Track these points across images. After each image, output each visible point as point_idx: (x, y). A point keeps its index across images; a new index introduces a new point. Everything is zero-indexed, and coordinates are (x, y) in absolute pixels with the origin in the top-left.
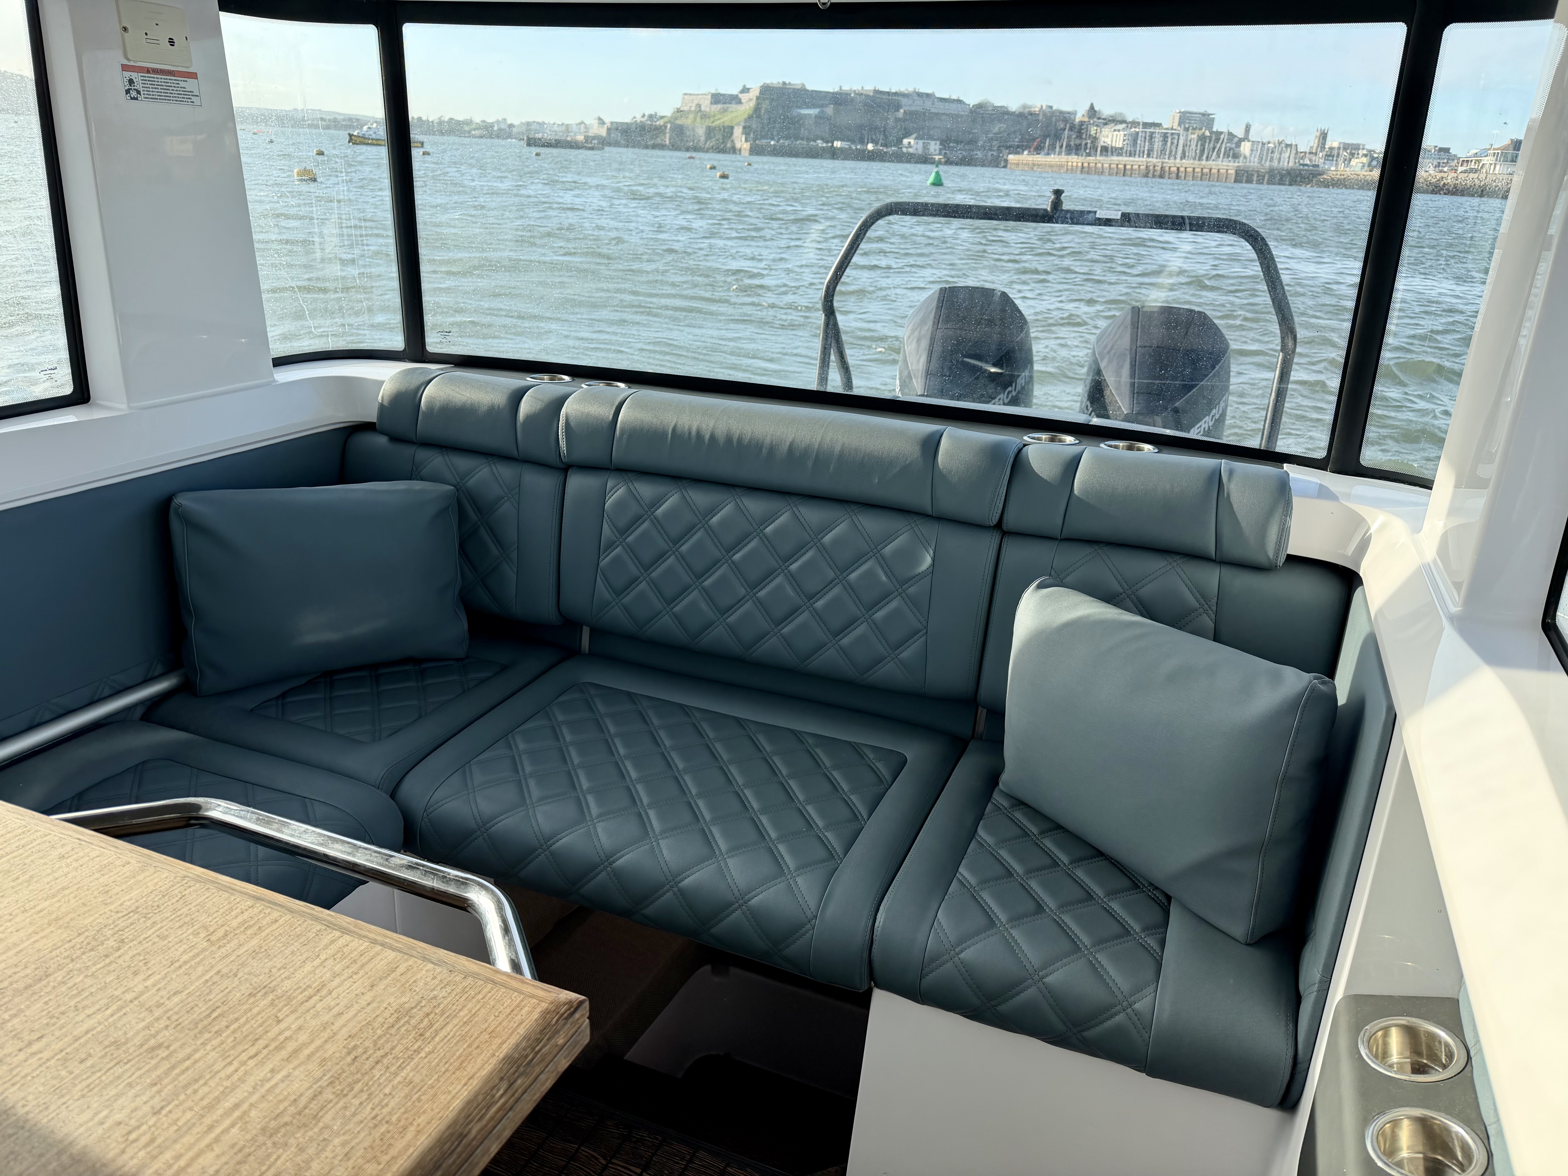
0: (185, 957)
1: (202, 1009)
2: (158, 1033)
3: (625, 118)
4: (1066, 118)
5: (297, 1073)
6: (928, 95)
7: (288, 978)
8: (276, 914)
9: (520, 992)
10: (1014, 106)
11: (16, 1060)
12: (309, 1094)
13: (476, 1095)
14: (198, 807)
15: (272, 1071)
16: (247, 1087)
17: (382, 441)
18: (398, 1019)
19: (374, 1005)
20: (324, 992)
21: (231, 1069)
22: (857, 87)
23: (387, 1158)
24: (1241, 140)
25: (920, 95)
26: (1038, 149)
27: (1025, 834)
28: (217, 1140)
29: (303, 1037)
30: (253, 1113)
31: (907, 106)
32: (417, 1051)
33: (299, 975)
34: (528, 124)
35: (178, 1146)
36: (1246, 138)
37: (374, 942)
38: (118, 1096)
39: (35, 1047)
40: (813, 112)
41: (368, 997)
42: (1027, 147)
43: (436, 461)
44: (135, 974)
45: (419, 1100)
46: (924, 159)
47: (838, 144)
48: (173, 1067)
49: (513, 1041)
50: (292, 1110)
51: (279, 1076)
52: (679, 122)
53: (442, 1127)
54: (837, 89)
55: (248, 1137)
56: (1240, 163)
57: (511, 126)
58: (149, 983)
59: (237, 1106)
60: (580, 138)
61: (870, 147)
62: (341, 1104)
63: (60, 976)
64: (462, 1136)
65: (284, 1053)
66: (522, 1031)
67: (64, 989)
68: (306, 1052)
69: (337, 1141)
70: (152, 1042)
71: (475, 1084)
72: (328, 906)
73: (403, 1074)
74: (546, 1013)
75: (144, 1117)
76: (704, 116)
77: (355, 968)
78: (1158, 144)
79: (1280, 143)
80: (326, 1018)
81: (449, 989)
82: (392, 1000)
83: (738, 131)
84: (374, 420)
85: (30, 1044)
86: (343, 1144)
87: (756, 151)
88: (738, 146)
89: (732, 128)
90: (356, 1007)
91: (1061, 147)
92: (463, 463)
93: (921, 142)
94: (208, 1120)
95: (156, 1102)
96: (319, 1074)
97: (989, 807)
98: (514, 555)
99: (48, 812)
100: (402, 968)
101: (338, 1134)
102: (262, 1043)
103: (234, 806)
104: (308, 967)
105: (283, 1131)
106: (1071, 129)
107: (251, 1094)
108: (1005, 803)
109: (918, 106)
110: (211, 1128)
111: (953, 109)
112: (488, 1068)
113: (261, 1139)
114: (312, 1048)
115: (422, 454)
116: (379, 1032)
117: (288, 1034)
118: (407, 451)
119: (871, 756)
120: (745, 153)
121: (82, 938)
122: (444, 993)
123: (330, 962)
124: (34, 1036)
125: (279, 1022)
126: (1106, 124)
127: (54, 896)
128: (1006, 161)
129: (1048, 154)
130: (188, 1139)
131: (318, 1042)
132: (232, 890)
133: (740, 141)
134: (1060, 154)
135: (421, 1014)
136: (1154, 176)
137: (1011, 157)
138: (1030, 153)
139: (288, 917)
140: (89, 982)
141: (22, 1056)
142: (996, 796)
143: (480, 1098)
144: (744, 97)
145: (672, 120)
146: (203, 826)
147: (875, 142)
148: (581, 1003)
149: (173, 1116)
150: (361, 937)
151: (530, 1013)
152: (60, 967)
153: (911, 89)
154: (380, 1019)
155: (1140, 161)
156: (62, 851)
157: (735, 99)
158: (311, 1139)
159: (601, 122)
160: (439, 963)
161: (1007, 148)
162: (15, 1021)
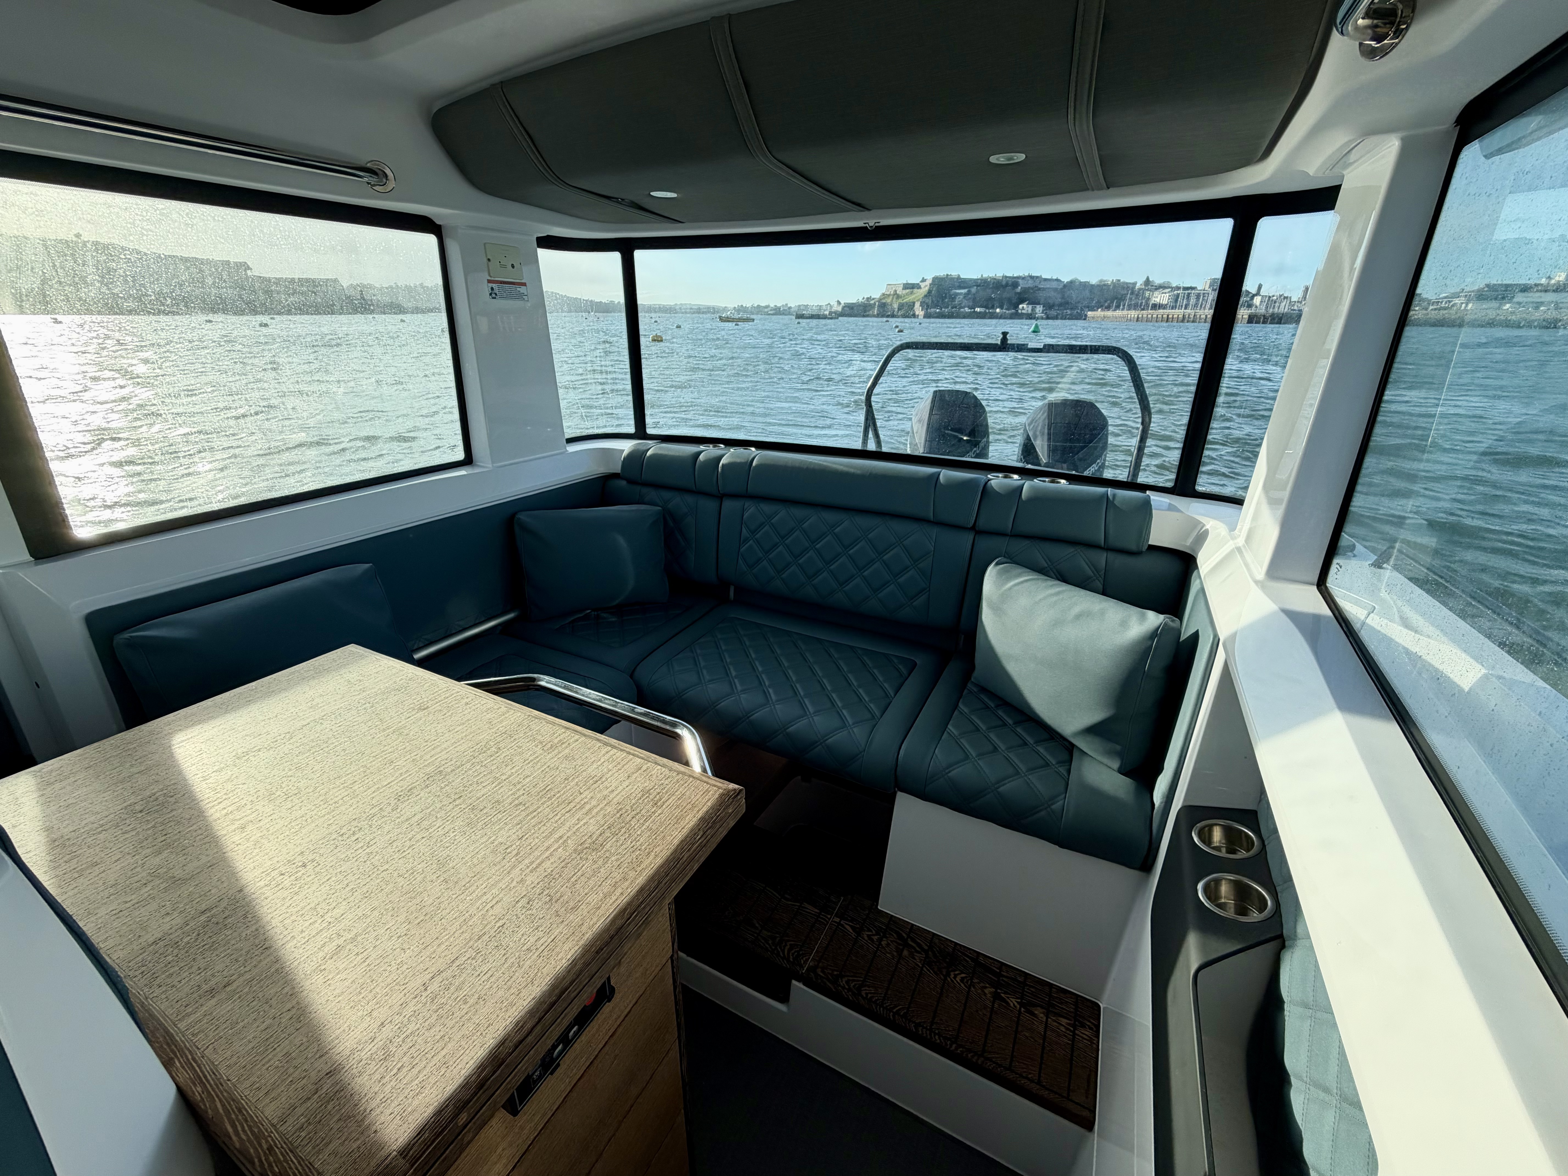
0: (531, 758)
1: (541, 785)
2: (519, 797)
3: (852, 300)
4: (1129, 288)
5: (591, 821)
6: (1037, 277)
7: (585, 771)
8: (577, 737)
9: (708, 783)
10: (1094, 281)
11: (448, 809)
12: (598, 832)
13: (687, 837)
14: (534, 679)
15: (578, 820)
16: (566, 827)
17: (622, 483)
18: (643, 795)
19: (630, 787)
20: (604, 779)
21: (558, 817)
22: (992, 275)
23: (640, 868)
24: (1254, 296)
25: (1032, 277)
26: (1108, 308)
27: (987, 707)
28: (551, 855)
29: (594, 803)
30: (569, 842)
31: (1022, 284)
32: (654, 813)
33: (590, 770)
34: (799, 306)
35: (531, 857)
36: (1258, 294)
37: (629, 753)
38: (500, 829)
39: (457, 802)
40: (964, 291)
41: (627, 783)
42: (1101, 306)
43: (652, 493)
44: (506, 766)
45: (656, 839)
46: (1030, 316)
47: (978, 310)
48: (528, 815)
49: (705, 809)
50: (589, 841)
51: (582, 823)
52: (884, 301)
53: (669, 853)
54: (979, 277)
55: (567, 854)
56: (1252, 310)
57: (790, 308)
58: (513, 771)
59: (561, 837)
60: (827, 313)
61: (998, 310)
62: (614, 839)
63: (468, 765)
64: (679, 860)
65: (584, 810)
66: (709, 804)
67: (471, 772)
68: (595, 811)
69: (613, 858)
70: (517, 802)
71: (685, 831)
72: (602, 733)
73: (647, 824)
74: (721, 795)
75: (513, 841)
76: (898, 297)
77: (619, 767)
78: (1193, 301)
79: (1281, 296)
80: (606, 792)
81: (669, 780)
82: (639, 784)
83: (917, 305)
84: (618, 471)
85: (455, 800)
86: (617, 860)
87: (927, 316)
88: (917, 313)
89: (914, 303)
90: (621, 788)
91: (1124, 305)
92: (666, 495)
93: (1030, 306)
94: (546, 844)
95: (520, 834)
96: (602, 822)
97: (966, 691)
98: (693, 546)
99: (459, 679)
100: (644, 768)
101: (613, 855)
102: (572, 805)
103: (553, 680)
104: (595, 766)
105: (585, 851)
106: (1132, 293)
107: (568, 831)
108: (975, 689)
109: (1030, 284)
110: (548, 848)
111: (1054, 285)
112: (692, 824)
113: (574, 855)
114: (599, 808)
115: (645, 490)
116: (633, 801)
117: (586, 800)
118: (637, 488)
119: (896, 661)
120: (921, 317)
121: (479, 746)
122: (667, 782)
123: (606, 764)
124: (457, 796)
125: (581, 794)
126: (1156, 289)
127: (464, 724)
128: (1086, 316)
129: (1115, 310)
130: (537, 853)
131: (601, 806)
132: (554, 724)
133: (919, 311)
134: (1123, 309)
135: (655, 793)
136: (1188, 321)
137: (1089, 313)
138: (1103, 310)
139: (583, 738)
140: (483, 769)
141: (451, 806)
142: (969, 685)
143: (688, 839)
144: (922, 285)
145: (880, 300)
146: (537, 690)
147: (1002, 308)
148: (741, 791)
149: (529, 841)
150: (622, 750)
151: (713, 795)
152: (468, 761)
153: (1027, 274)
154: (634, 795)
155: (1178, 312)
156: (467, 700)
157: (918, 286)
158: (600, 857)
159: (839, 303)
160: (663, 766)
161: (1088, 307)
162: (447, 788)
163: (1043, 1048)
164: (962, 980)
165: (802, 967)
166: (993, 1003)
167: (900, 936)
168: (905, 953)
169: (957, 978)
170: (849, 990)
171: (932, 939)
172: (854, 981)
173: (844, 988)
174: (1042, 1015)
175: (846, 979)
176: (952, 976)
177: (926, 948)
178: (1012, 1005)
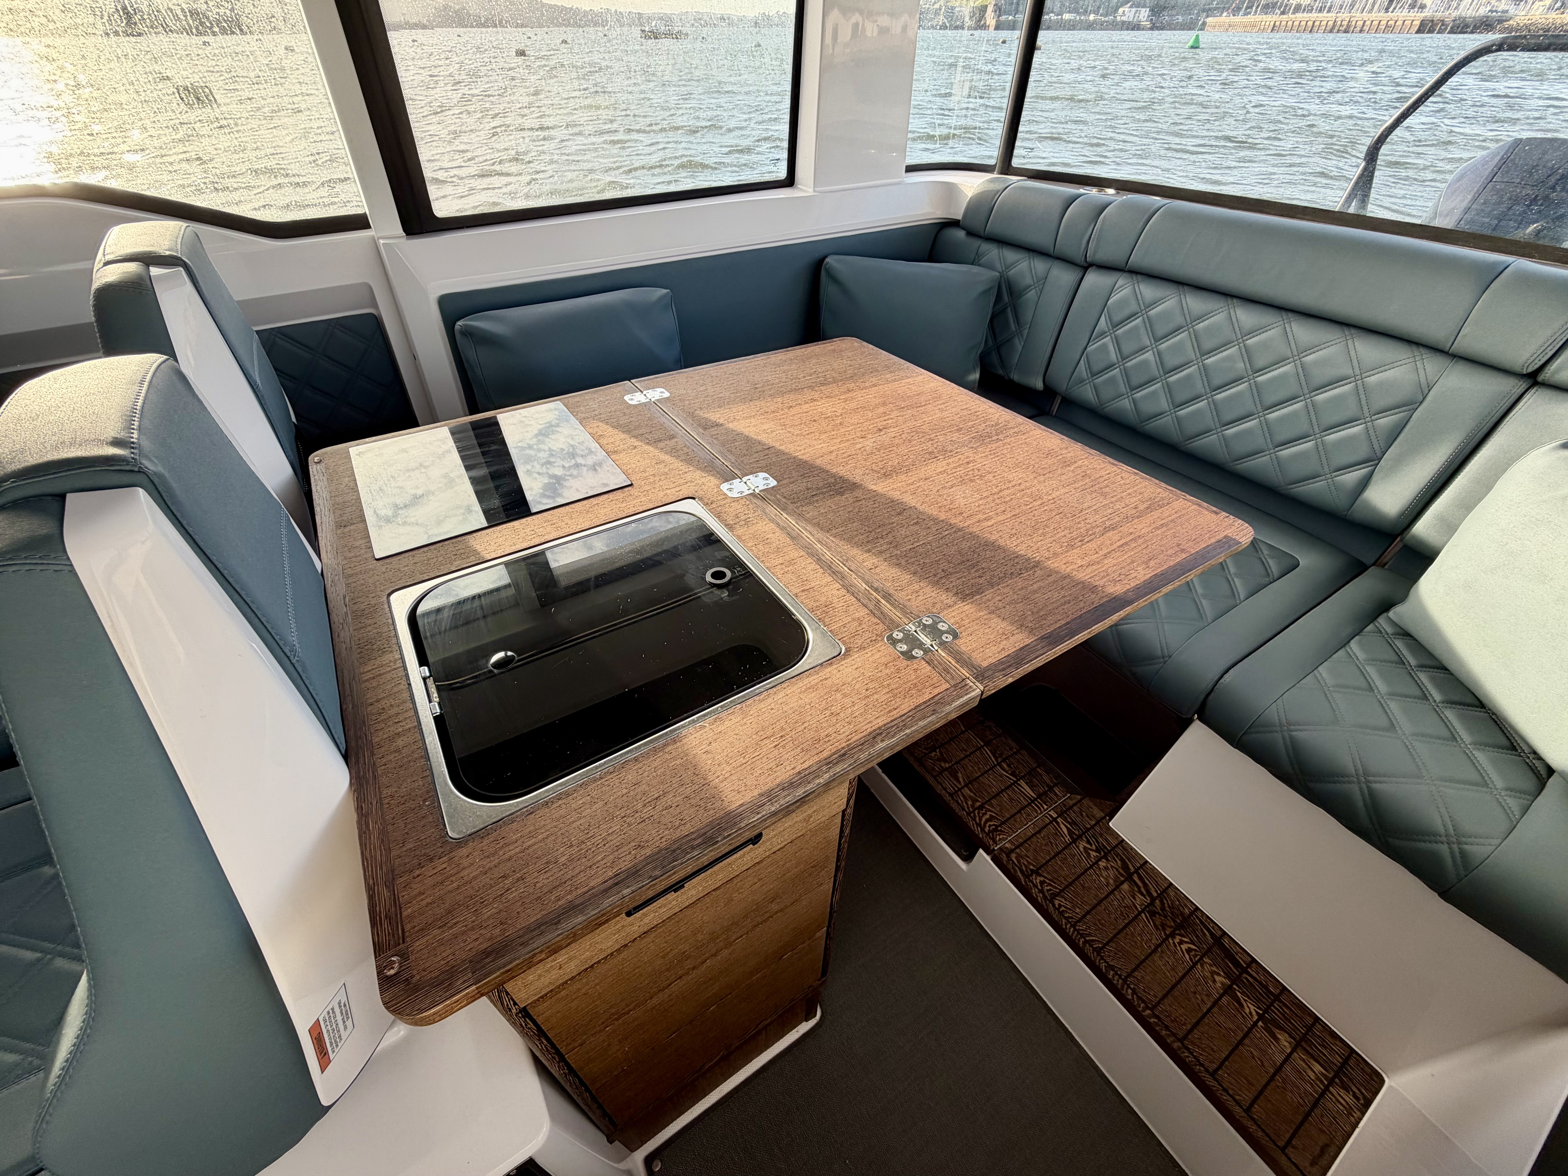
17: (961, 234)
26: (1236, 11)
27: (1401, 662)
42: (1226, 10)
43: (992, 252)
84: (959, 217)
91: (1257, 8)
92: (1010, 255)
93: (1134, 11)
97: (1370, 627)
98: (1026, 332)
108: (1389, 630)
115: (985, 247)
118: (975, 243)
119: (1266, 552)
128: (1205, 23)
129: (1245, 14)
134: (1256, 13)
137: (1209, 19)
138: (1228, 15)
142: (1382, 621)
161: (1205, 11)
163: (1272, 1078)
164: (1189, 951)
165: (995, 843)
166: (1221, 996)
167: (1125, 867)
168: (1125, 886)
169: (1183, 946)
170: (1041, 891)
171: (1167, 888)
172: (1050, 885)
173: (1035, 886)
174: (1286, 1044)
175: (1042, 879)
176: (1177, 940)
177: (1155, 894)
178: (1247, 1011)
